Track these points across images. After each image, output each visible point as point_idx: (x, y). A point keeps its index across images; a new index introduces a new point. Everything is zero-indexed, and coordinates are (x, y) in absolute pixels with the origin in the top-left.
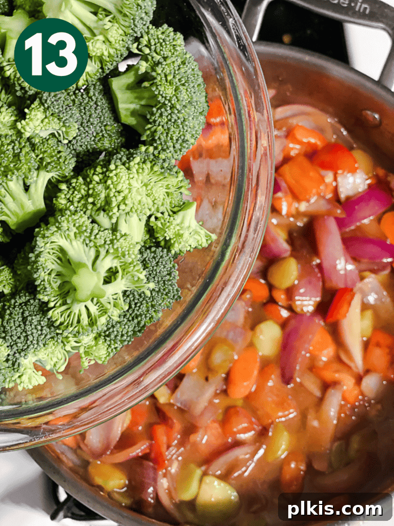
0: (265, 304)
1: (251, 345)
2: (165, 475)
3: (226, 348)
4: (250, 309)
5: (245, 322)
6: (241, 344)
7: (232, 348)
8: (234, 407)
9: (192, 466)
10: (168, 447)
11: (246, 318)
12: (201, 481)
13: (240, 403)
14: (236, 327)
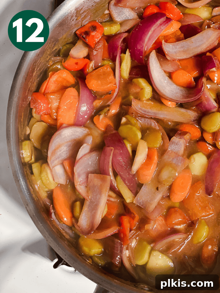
0: (197, 141)
1: (187, 168)
2: (127, 249)
3: (171, 169)
4: (188, 144)
5: (184, 152)
6: (181, 167)
7: (175, 169)
8: (174, 207)
9: (145, 243)
10: (131, 230)
11: (185, 150)
12: (150, 253)
13: (177, 205)
14: (179, 155)
